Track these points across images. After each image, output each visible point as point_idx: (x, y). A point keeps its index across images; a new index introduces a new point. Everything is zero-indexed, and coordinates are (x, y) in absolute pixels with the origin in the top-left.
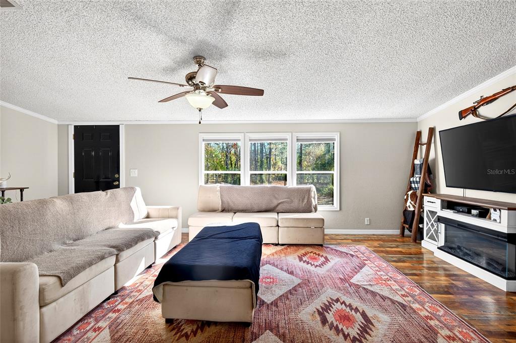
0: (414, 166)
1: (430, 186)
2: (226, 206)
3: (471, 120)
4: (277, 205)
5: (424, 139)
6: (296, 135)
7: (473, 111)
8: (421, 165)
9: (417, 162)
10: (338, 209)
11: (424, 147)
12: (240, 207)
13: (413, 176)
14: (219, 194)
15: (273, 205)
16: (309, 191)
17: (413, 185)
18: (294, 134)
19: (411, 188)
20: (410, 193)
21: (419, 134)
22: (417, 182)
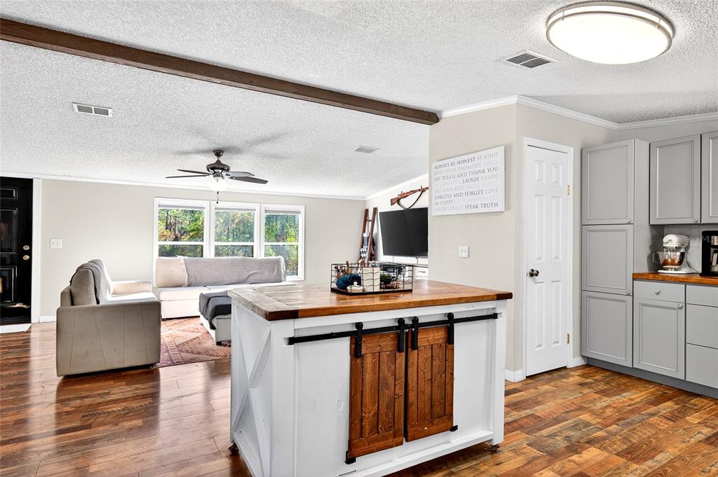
0: (363, 238)
1: (374, 255)
2: (193, 280)
3: (396, 208)
4: (248, 277)
5: (370, 216)
6: (264, 206)
7: (398, 201)
8: (368, 237)
9: (365, 235)
10: (303, 279)
11: (370, 223)
12: (210, 280)
13: (362, 247)
14: (184, 267)
15: (245, 277)
16: (278, 262)
17: (362, 255)
18: (262, 205)
19: (361, 257)
20: (360, 262)
21: (367, 211)
22: (365, 252)
